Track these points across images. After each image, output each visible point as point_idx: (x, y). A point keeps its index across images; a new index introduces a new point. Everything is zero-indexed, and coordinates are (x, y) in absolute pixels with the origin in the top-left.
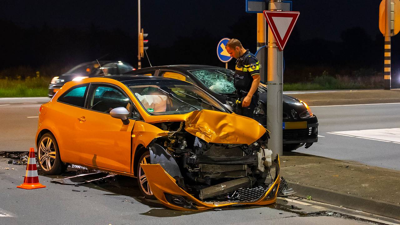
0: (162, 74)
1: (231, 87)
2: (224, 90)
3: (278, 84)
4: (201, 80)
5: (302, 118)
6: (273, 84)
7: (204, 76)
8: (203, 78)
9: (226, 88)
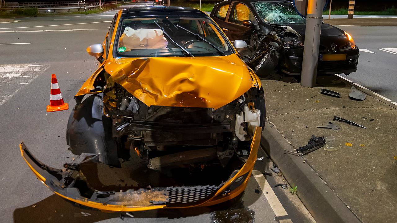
0: (236, 4)
1: (283, 17)
2: (275, 21)
3: (316, 18)
4: (258, 11)
5: (341, 50)
6: (312, 18)
7: (262, 8)
8: (260, 9)
9: (278, 18)
